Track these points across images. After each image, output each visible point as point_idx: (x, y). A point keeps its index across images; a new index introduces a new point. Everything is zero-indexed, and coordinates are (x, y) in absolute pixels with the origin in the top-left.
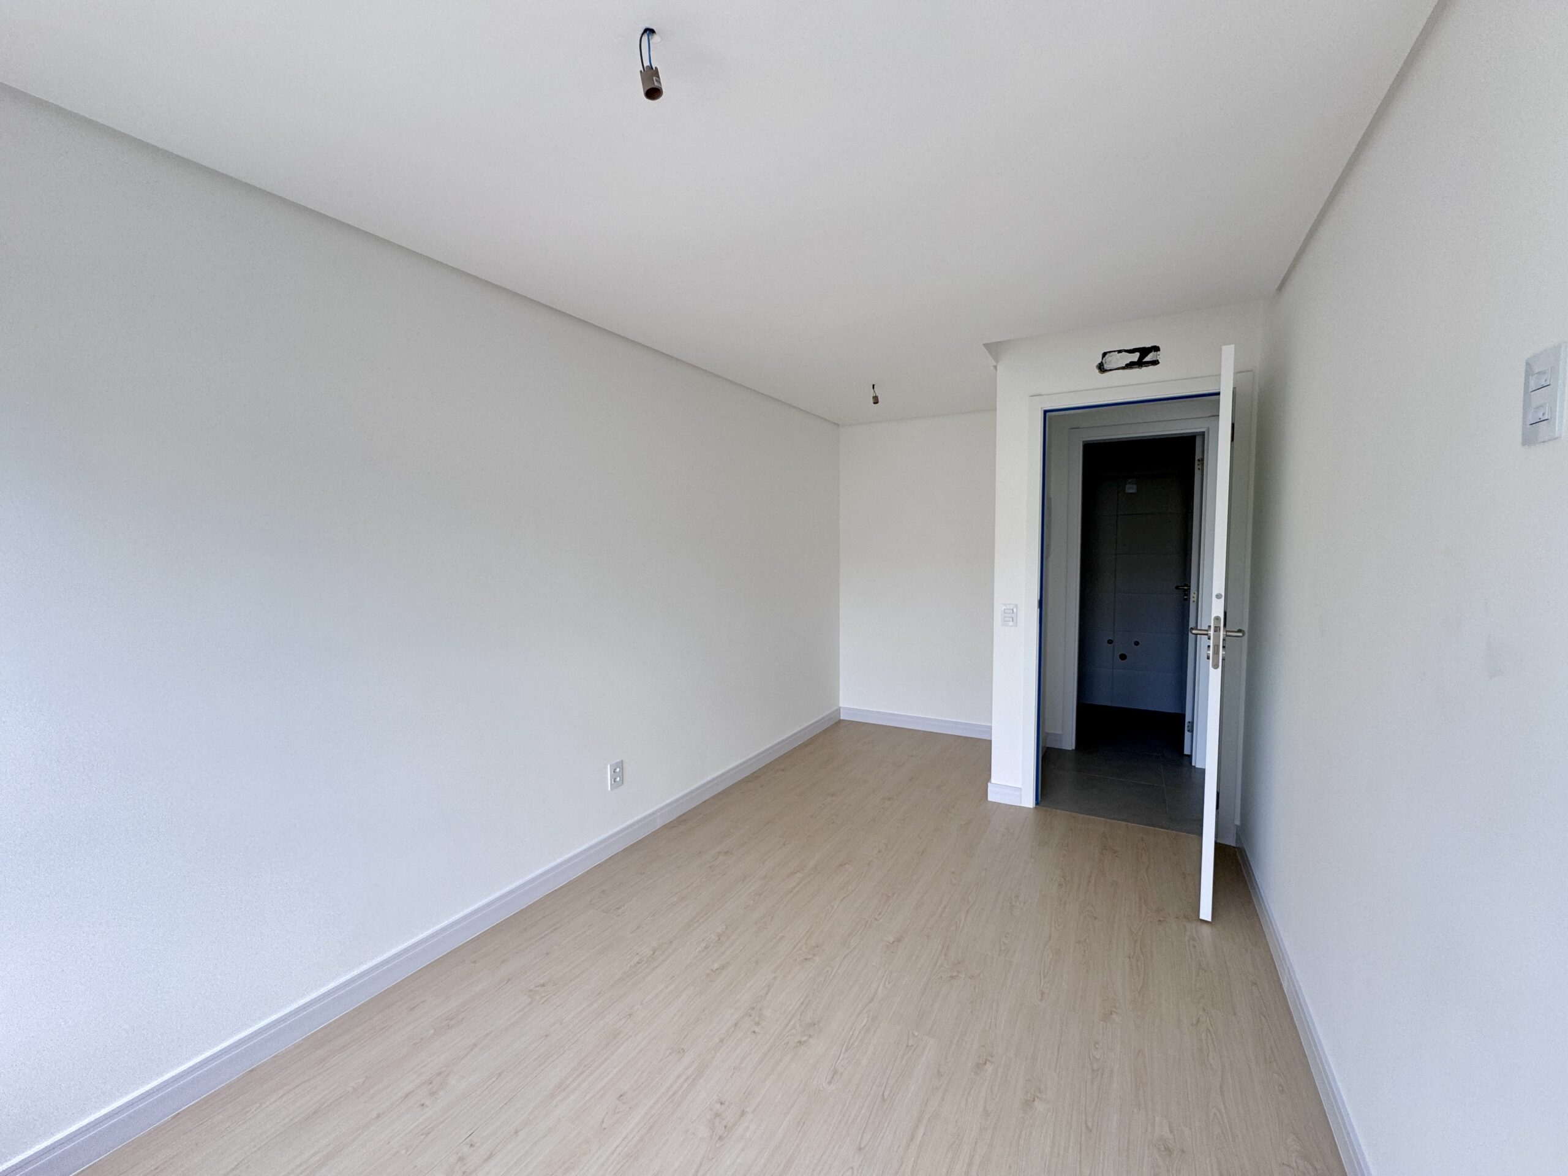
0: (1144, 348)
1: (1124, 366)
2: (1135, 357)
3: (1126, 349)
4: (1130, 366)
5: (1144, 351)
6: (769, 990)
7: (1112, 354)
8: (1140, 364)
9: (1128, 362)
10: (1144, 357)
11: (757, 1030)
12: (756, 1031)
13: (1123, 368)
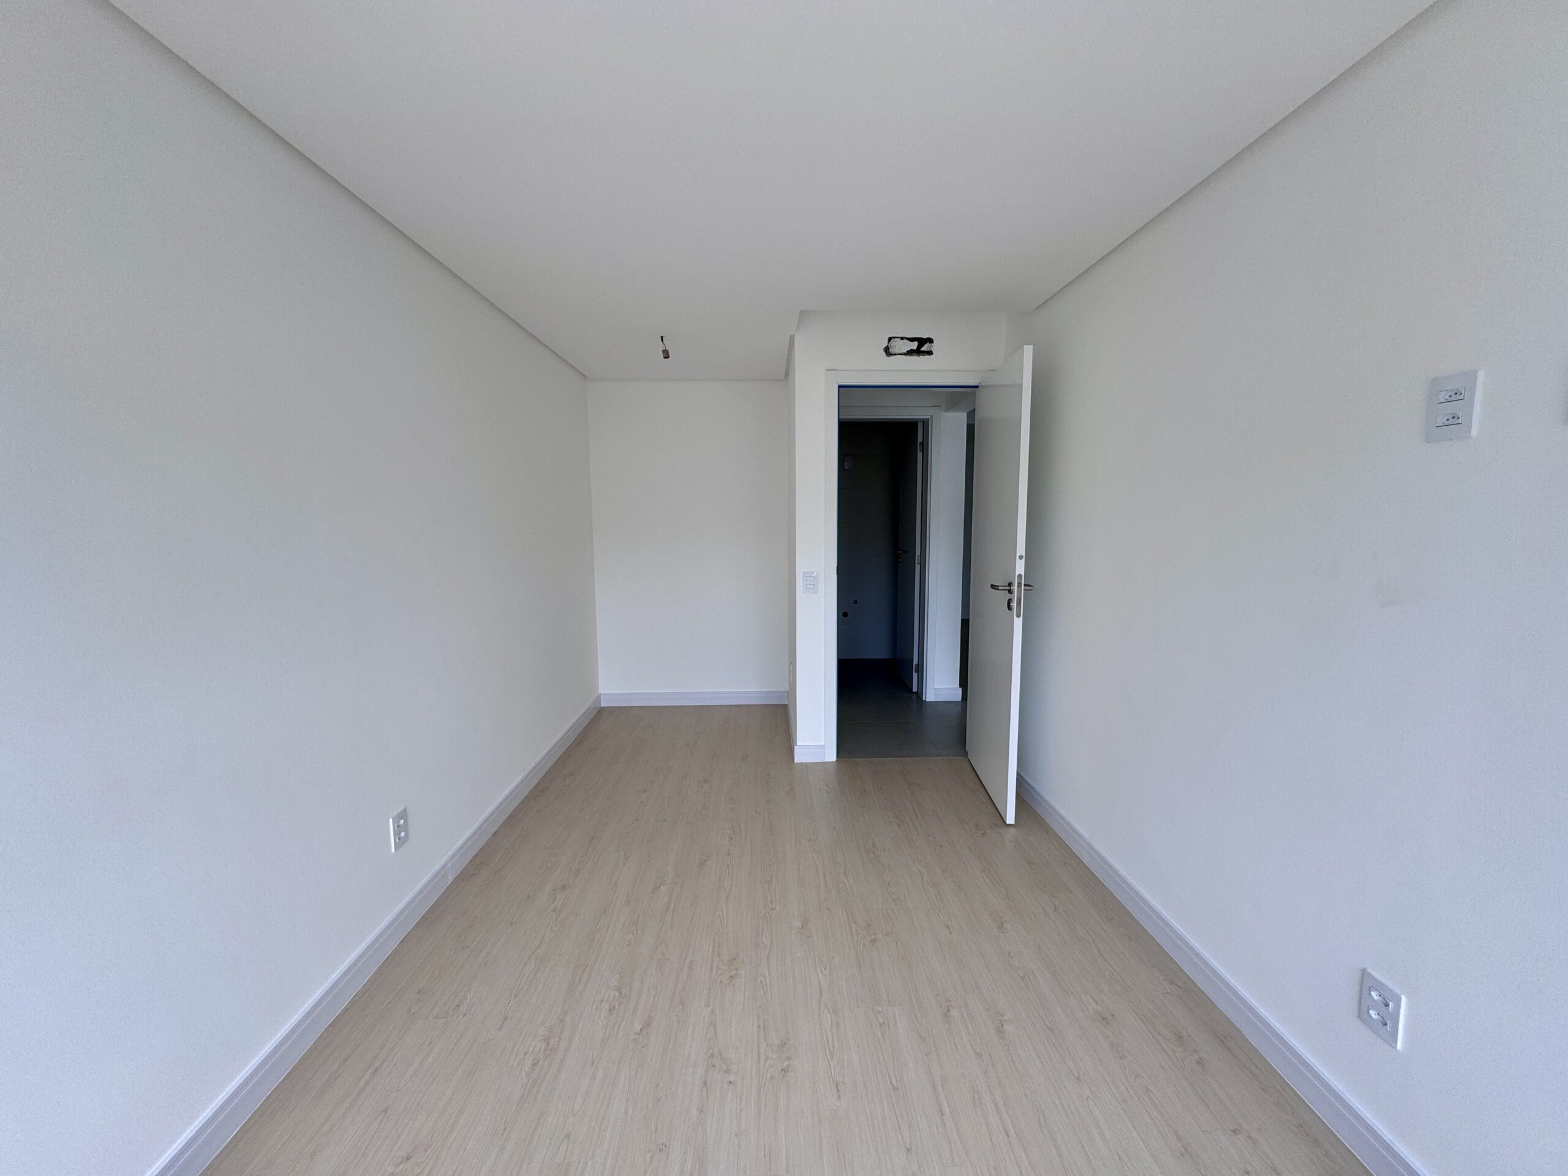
0: (921, 338)
1: (905, 352)
2: (914, 345)
3: (908, 337)
4: (910, 353)
5: (922, 341)
6: (715, 1027)
7: (896, 339)
8: (917, 352)
9: (909, 349)
10: (921, 346)
11: (732, 1078)
12: (732, 1081)
13: (905, 354)
